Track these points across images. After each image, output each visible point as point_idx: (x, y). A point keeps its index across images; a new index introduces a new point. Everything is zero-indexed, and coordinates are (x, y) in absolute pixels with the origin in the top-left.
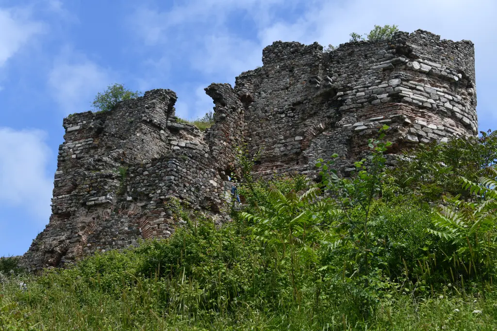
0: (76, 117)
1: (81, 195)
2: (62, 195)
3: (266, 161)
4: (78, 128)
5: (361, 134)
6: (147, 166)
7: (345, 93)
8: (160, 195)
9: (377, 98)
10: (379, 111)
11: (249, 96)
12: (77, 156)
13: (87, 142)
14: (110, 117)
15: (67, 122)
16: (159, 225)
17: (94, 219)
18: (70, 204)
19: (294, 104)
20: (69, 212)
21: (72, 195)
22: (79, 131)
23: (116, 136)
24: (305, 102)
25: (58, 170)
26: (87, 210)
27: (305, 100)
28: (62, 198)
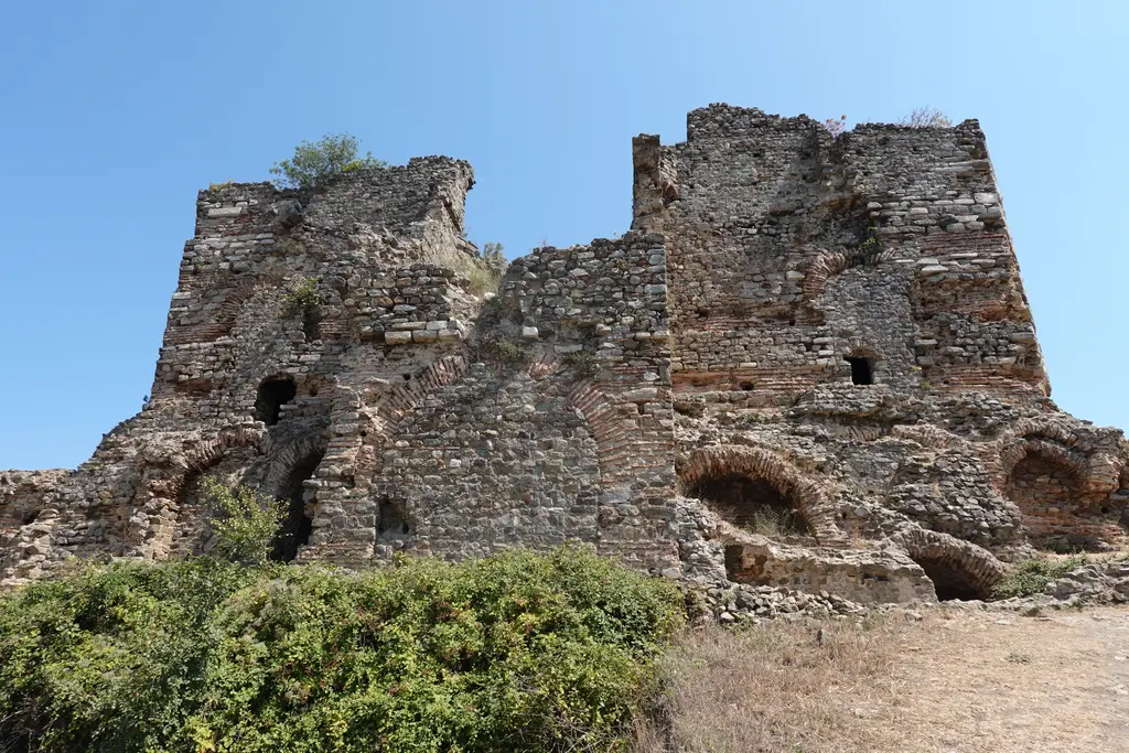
0: (233, 191)
1: (365, 314)
2: (190, 343)
3: (721, 312)
4: (236, 210)
5: (934, 279)
6: (581, 256)
7: (885, 204)
8: (634, 328)
9: (957, 222)
10: (963, 243)
11: (671, 187)
12: (232, 265)
13: (259, 240)
14: (320, 197)
15: (209, 196)
16: (641, 404)
17: (407, 377)
18: (213, 363)
19: (773, 214)
20: (208, 381)
21: (219, 346)
22: (239, 218)
23: (337, 233)
24: (798, 211)
25: (180, 289)
26: (381, 354)
27: (798, 208)
28: (191, 349)
